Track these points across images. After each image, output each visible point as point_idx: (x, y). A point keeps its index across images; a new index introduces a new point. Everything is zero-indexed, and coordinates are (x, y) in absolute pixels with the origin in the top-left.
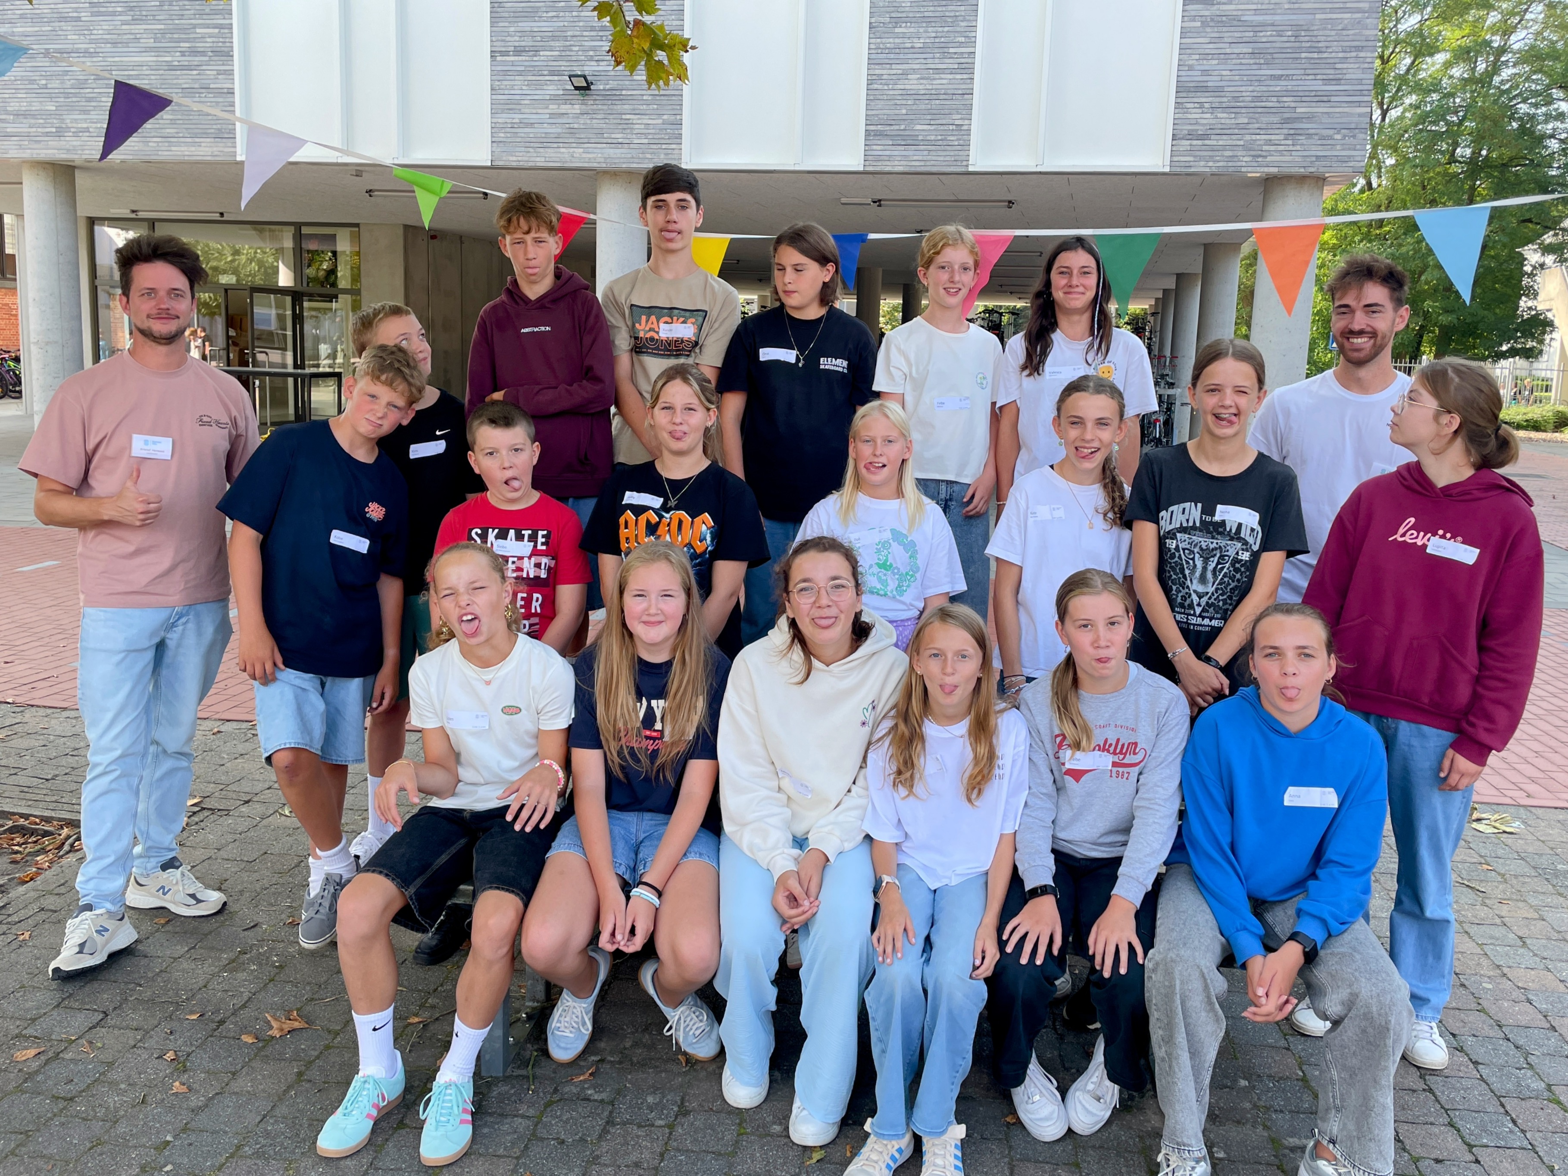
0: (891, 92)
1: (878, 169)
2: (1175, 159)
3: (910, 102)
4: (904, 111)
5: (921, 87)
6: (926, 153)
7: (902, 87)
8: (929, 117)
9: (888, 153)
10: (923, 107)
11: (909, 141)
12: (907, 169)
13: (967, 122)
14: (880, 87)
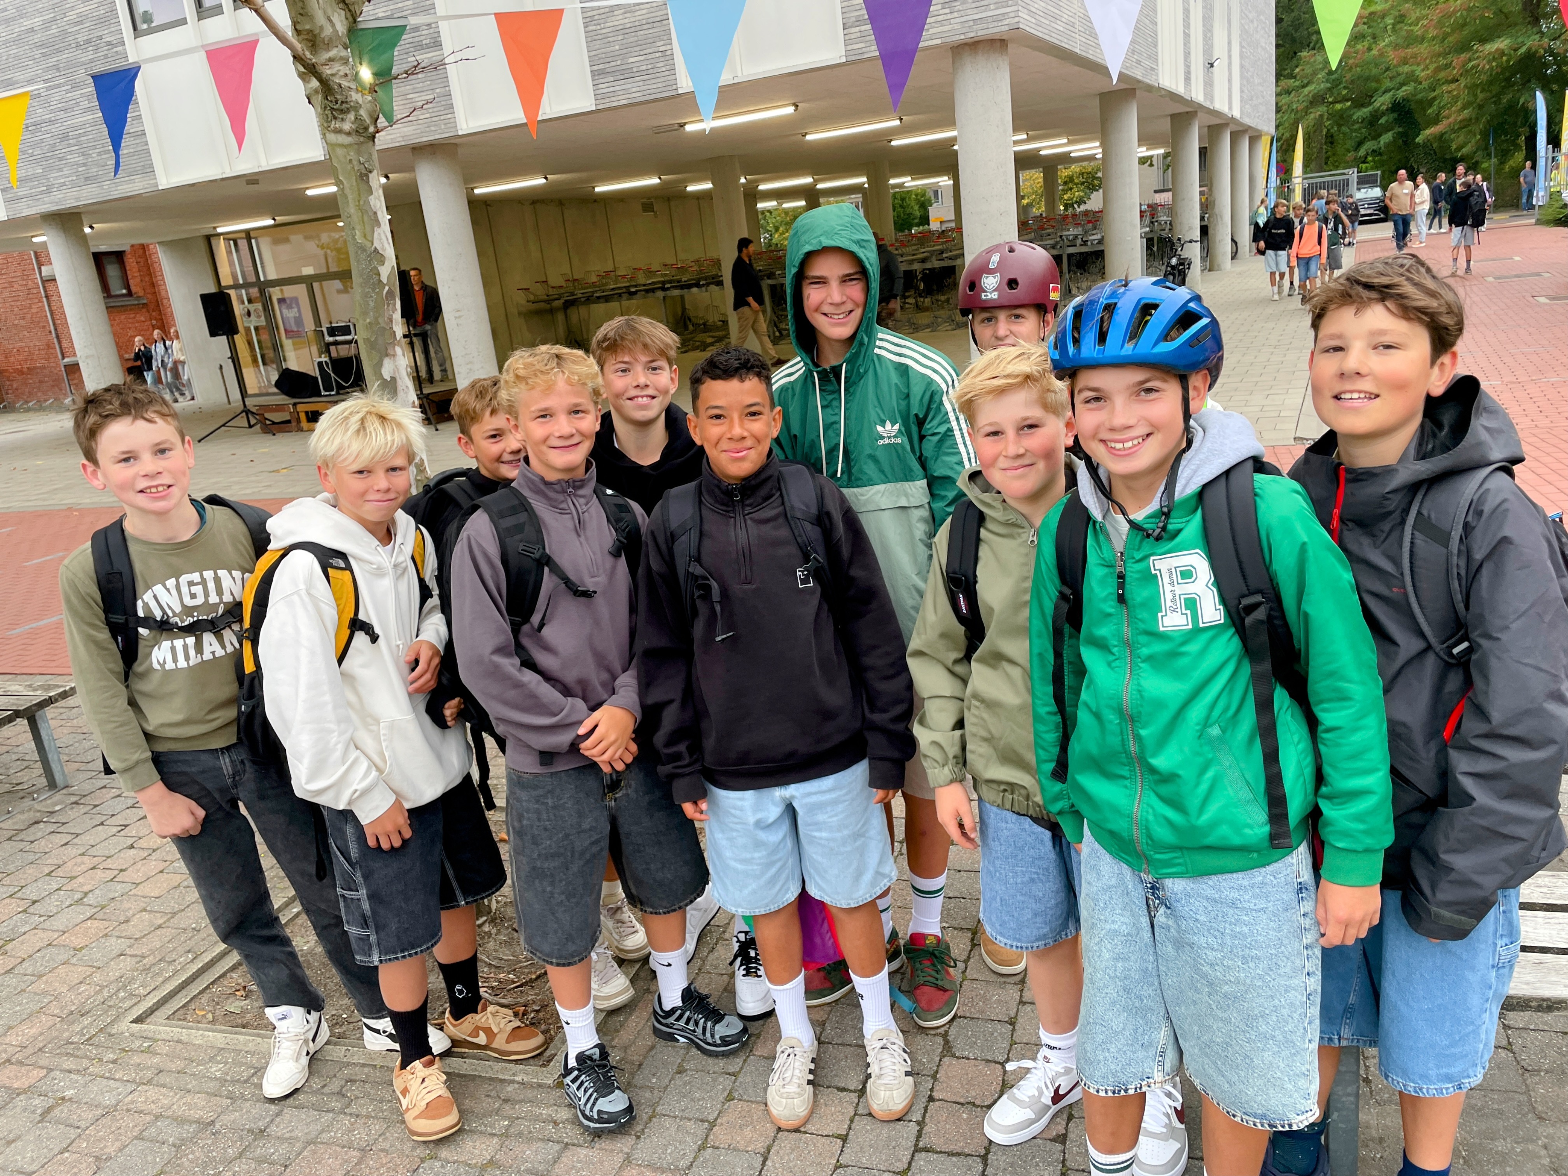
0: (604, 31)
1: (607, 106)
2: (849, 48)
3: (620, 38)
4: (617, 47)
5: (627, 21)
6: (641, 83)
7: (611, 24)
8: (638, 48)
9: (611, 89)
10: (632, 40)
11: (627, 74)
12: (630, 101)
13: (669, 47)
14: (594, 28)
